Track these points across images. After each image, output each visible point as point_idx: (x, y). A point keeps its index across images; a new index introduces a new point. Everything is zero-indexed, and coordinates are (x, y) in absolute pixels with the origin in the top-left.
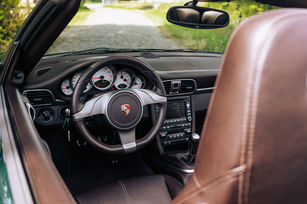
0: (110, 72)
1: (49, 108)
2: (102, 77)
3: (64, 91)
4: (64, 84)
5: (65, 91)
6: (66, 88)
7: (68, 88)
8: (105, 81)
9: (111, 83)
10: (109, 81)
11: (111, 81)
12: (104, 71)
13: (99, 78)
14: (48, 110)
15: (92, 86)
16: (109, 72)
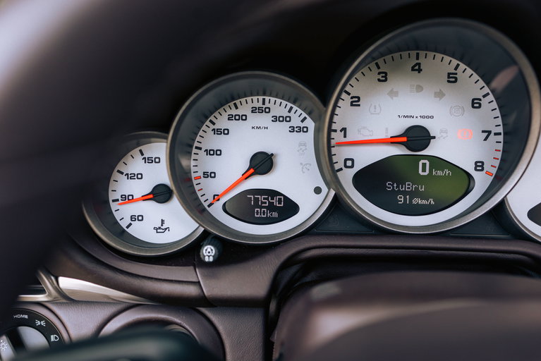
0: (484, 102)
1: (41, 318)
2: (417, 137)
3: (133, 218)
4: (135, 164)
5: (140, 218)
6: (145, 198)
7: (160, 194)
8: (437, 162)
9: (481, 182)
10: (470, 168)
11: (479, 166)
12: (440, 95)
13: (393, 141)
14: (39, 329)
15: (333, 193)
16: (476, 104)
